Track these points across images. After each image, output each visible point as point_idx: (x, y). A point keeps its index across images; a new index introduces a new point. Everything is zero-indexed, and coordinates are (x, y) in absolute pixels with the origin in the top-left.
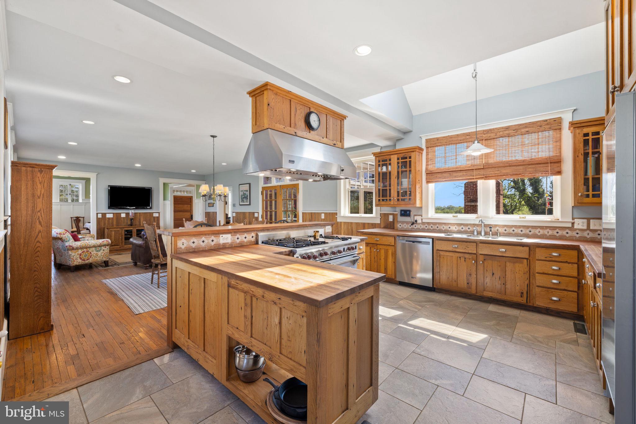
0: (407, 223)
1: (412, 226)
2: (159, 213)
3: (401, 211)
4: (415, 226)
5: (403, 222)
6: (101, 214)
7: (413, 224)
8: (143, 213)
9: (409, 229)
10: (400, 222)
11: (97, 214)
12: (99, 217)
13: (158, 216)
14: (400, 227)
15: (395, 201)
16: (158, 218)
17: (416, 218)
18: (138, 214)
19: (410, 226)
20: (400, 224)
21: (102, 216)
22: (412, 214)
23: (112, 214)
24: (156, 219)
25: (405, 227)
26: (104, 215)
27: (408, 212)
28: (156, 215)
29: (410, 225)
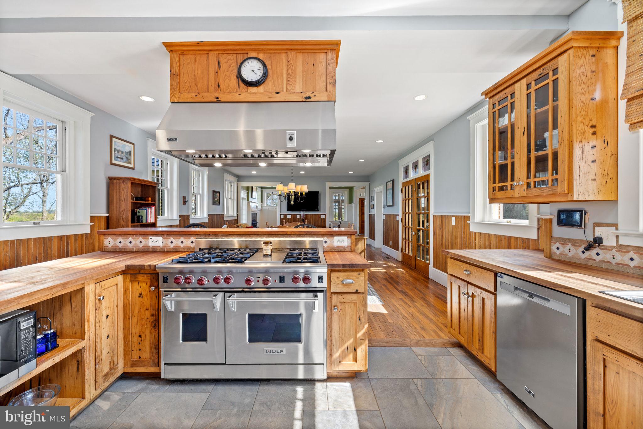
0: (575, 243)
1: (587, 253)
2: (325, 215)
3: (560, 212)
4: (598, 254)
5: (565, 241)
6: (283, 215)
7: (589, 247)
8: (313, 215)
9: (580, 259)
10: (559, 239)
11: (281, 215)
12: (282, 217)
13: (325, 217)
14: (558, 252)
15: (522, 190)
16: (325, 219)
17: (599, 232)
18: (309, 216)
19: (583, 252)
20: (558, 245)
21: (284, 217)
22: (589, 220)
23: (290, 215)
24: (323, 221)
25: (570, 254)
26: (285, 215)
27: (577, 216)
28: (323, 217)
29: (582, 249)
